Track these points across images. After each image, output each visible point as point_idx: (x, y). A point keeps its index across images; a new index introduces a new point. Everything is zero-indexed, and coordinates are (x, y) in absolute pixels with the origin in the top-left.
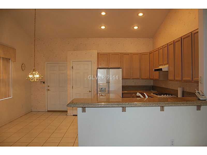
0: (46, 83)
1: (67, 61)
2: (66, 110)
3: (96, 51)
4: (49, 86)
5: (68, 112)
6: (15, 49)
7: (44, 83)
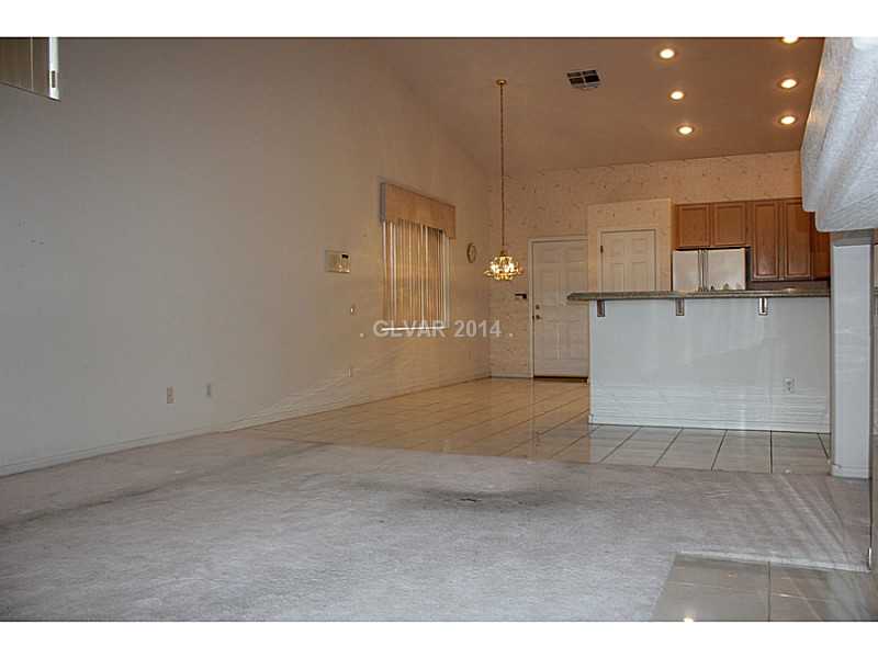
0: (530, 297)
1: (586, 235)
2: (584, 375)
3: (669, 200)
4: (538, 307)
5: (591, 380)
6: (454, 207)
7: (525, 296)
